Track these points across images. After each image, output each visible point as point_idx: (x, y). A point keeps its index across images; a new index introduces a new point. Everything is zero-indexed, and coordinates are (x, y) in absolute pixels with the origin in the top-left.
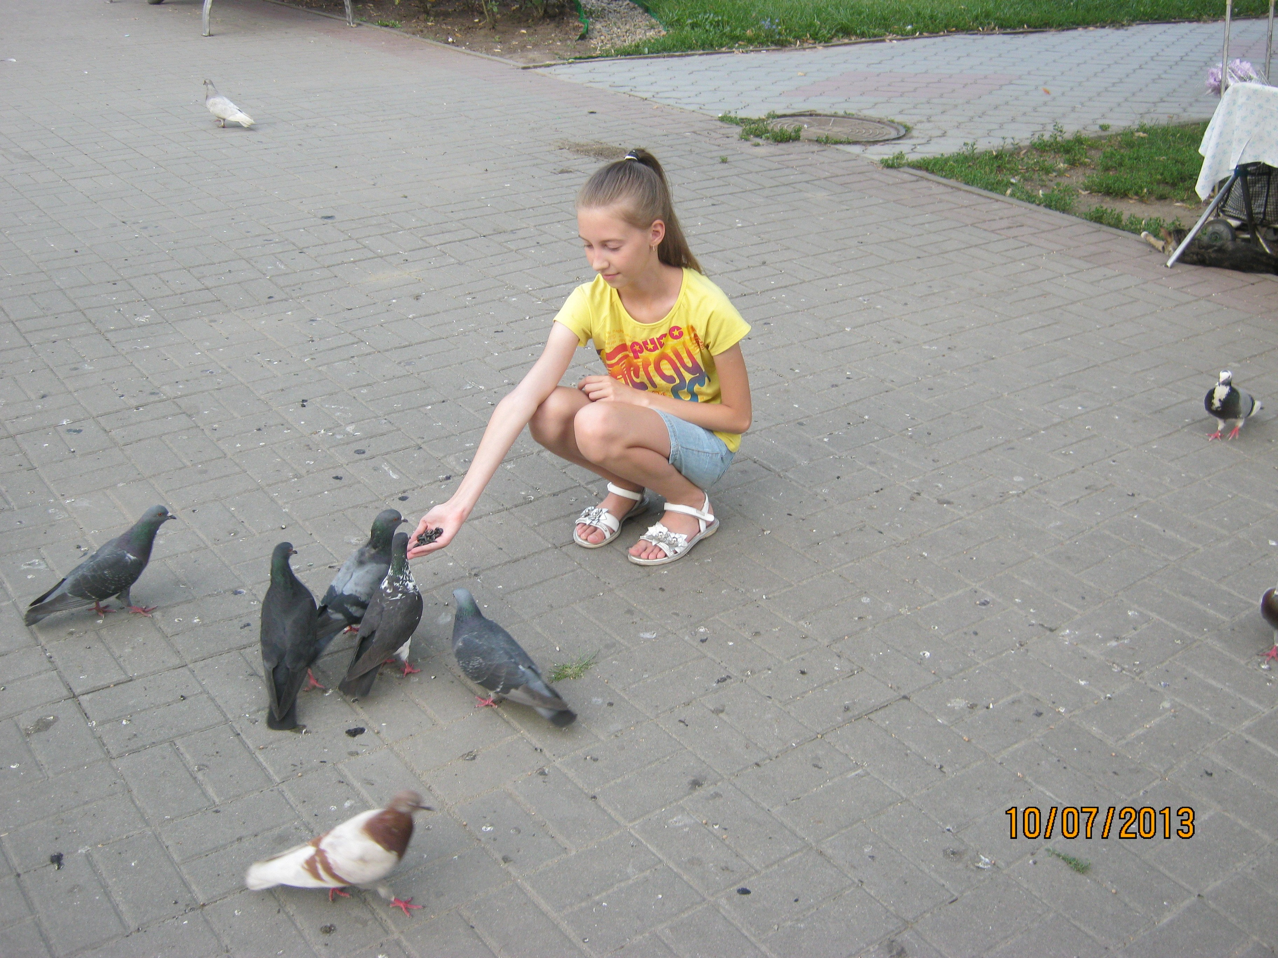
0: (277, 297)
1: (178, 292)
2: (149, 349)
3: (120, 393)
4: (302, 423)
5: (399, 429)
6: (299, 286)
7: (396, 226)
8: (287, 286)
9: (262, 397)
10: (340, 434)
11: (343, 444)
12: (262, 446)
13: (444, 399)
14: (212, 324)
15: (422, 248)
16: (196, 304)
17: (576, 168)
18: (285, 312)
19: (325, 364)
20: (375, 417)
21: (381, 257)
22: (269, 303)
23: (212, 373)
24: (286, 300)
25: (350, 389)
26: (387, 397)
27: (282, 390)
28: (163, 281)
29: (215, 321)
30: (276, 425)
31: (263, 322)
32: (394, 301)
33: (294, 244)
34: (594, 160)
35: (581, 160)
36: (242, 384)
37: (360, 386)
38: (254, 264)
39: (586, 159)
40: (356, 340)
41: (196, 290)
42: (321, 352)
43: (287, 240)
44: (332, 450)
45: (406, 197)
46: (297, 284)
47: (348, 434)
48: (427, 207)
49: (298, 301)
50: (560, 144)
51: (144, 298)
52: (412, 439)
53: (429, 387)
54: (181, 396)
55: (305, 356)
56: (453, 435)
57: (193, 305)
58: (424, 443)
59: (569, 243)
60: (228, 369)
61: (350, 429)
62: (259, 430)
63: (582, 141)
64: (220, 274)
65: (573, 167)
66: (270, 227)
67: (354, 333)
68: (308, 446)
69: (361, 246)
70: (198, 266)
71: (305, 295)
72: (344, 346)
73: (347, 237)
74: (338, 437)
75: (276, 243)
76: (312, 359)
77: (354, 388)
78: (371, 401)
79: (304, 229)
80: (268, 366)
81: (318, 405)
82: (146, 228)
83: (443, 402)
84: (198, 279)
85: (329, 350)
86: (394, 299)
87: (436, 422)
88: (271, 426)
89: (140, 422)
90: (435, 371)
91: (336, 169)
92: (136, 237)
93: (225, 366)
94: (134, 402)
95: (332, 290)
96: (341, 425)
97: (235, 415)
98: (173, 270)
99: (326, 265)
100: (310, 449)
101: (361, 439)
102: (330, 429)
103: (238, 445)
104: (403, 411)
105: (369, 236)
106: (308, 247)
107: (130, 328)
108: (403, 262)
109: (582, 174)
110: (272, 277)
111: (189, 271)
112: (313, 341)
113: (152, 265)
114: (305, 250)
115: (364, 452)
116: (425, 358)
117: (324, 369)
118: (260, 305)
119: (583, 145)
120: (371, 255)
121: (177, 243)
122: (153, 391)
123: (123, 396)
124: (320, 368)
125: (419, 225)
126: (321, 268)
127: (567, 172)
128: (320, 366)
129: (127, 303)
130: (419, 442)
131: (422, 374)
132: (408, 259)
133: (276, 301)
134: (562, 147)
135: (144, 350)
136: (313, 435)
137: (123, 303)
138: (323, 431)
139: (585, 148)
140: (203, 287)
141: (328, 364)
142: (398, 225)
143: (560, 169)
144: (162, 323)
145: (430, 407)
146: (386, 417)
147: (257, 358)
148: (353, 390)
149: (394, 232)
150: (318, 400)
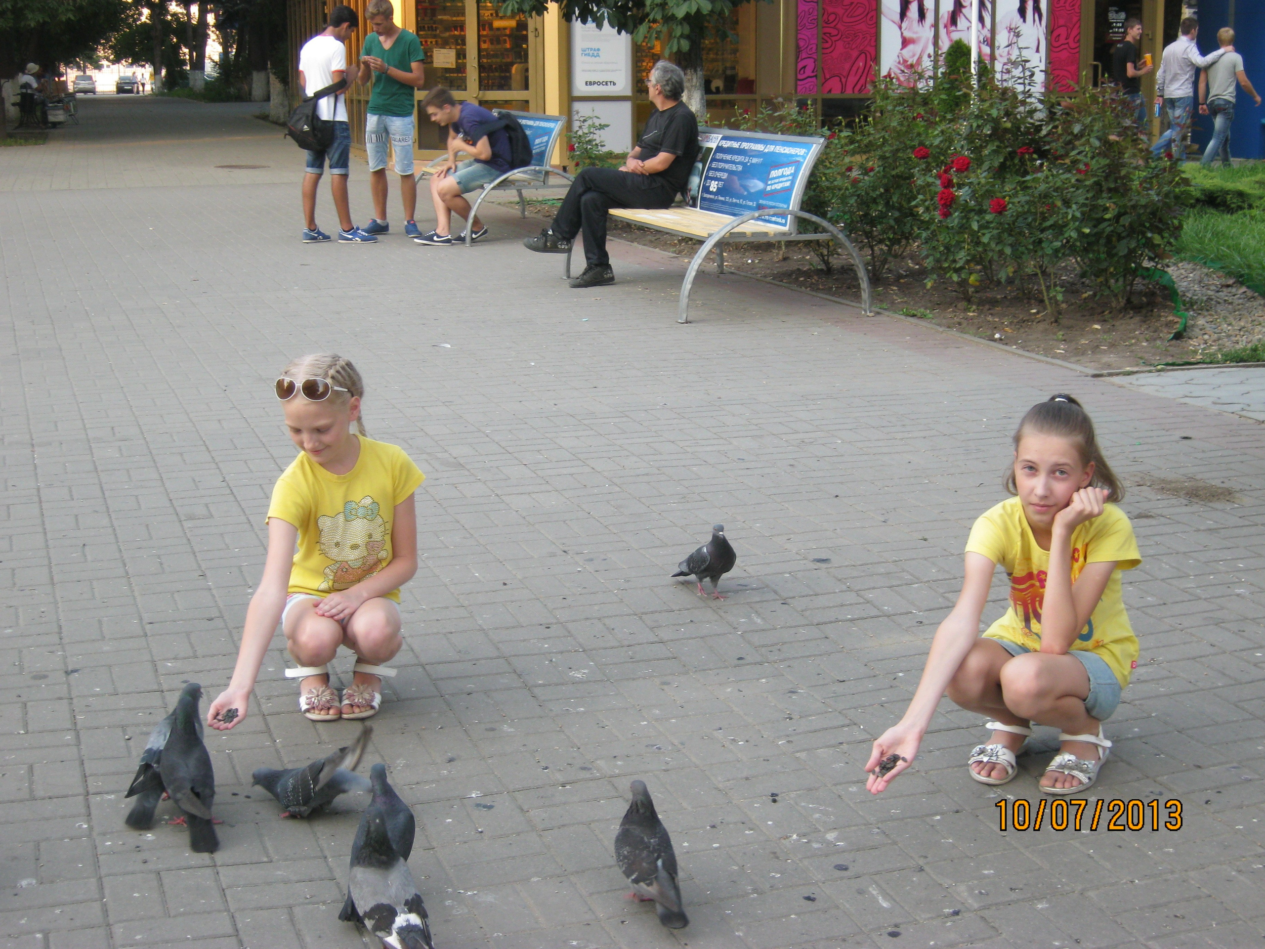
0: (749, 659)
1: (626, 643)
2: (584, 713)
3: (544, 764)
4: (770, 823)
5: (895, 843)
6: (778, 647)
7: (909, 577)
8: (763, 646)
9: (721, 786)
10: (818, 842)
11: (821, 855)
12: (716, 848)
13: (958, 808)
14: (665, 687)
15: (942, 608)
16: (646, 661)
17: (1159, 512)
18: (758, 679)
19: (804, 750)
20: (865, 825)
21: (889, 616)
22: (738, 666)
23: (659, 748)
24: (761, 664)
25: (835, 785)
26: (882, 799)
27: (747, 779)
28: (608, 628)
29: (668, 684)
30: (735, 823)
31: (729, 690)
32: (901, 674)
33: (775, 592)
34: (1185, 502)
35: (1166, 502)
36: (696, 767)
37: (848, 782)
38: (722, 614)
39: (1174, 501)
40: (847, 722)
41: (648, 643)
42: (799, 734)
43: (767, 586)
44: (806, 862)
45: (925, 540)
46: (776, 644)
47: (829, 843)
48: (952, 555)
49: (776, 666)
50: (1137, 479)
51: (582, 648)
52: (911, 857)
53: (939, 791)
54: (619, 776)
55: (779, 738)
56: (967, 857)
57: (643, 661)
58: (927, 863)
59: (1143, 612)
60: (680, 746)
61: (831, 836)
62: (713, 827)
63: (1170, 476)
64: (679, 624)
65: (1155, 511)
66: (746, 568)
67: (844, 712)
68: (775, 853)
69: (862, 601)
70: (652, 613)
71: (784, 660)
72: (831, 728)
73: (844, 588)
74: (816, 845)
75: (752, 589)
76: (788, 742)
77: (841, 784)
78: (861, 802)
79: (790, 573)
80: (731, 747)
81: (792, 802)
82: (592, 560)
83: (957, 812)
84: (652, 629)
85: (811, 732)
86: (901, 671)
87: (945, 838)
88: (728, 824)
89: (564, 804)
90: (950, 770)
91: (836, 499)
92: (579, 571)
93: (676, 742)
94: (560, 778)
95: (820, 655)
96: (820, 831)
97: (685, 804)
98: (621, 616)
99: (815, 622)
100: (777, 858)
101: (844, 852)
102: (804, 835)
103: (686, 844)
104: (902, 819)
105: (874, 588)
106: (794, 598)
107: (562, 684)
108: (916, 624)
109: (1168, 521)
110: (745, 632)
111: (641, 618)
112: (791, 719)
113: (596, 608)
114: (789, 601)
115: (846, 869)
116: (937, 753)
117: (803, 755)
118: (726, 667)
119: (1171, 482)
120: (874, 612)
121: (628, 581)
122: (585, 766)
123: (546, 768)
124: (798, 755)
125: (940, 578)
126: (807, 625)
127: (1147, 517)
128: (798, 752)
129: (562, 653)
130: (921, 862)
131: (931, 772)
132: (925, 621)
133: (748, 664)
134: (1141, 483)
135: (578, 713)
136: (783, 841)
137: (556, 653)
138: (795, 836)
139: (1173, 485)
140: (656, 639)
141: (807, 750)
142: (911, 575)
143: (1137, 512)
144: (602, 681)
145: (938, 817)
146: (880, 825)
147: (719, 735)
148: (838, 787)
149: (907, 584)
150: (793, 795)
